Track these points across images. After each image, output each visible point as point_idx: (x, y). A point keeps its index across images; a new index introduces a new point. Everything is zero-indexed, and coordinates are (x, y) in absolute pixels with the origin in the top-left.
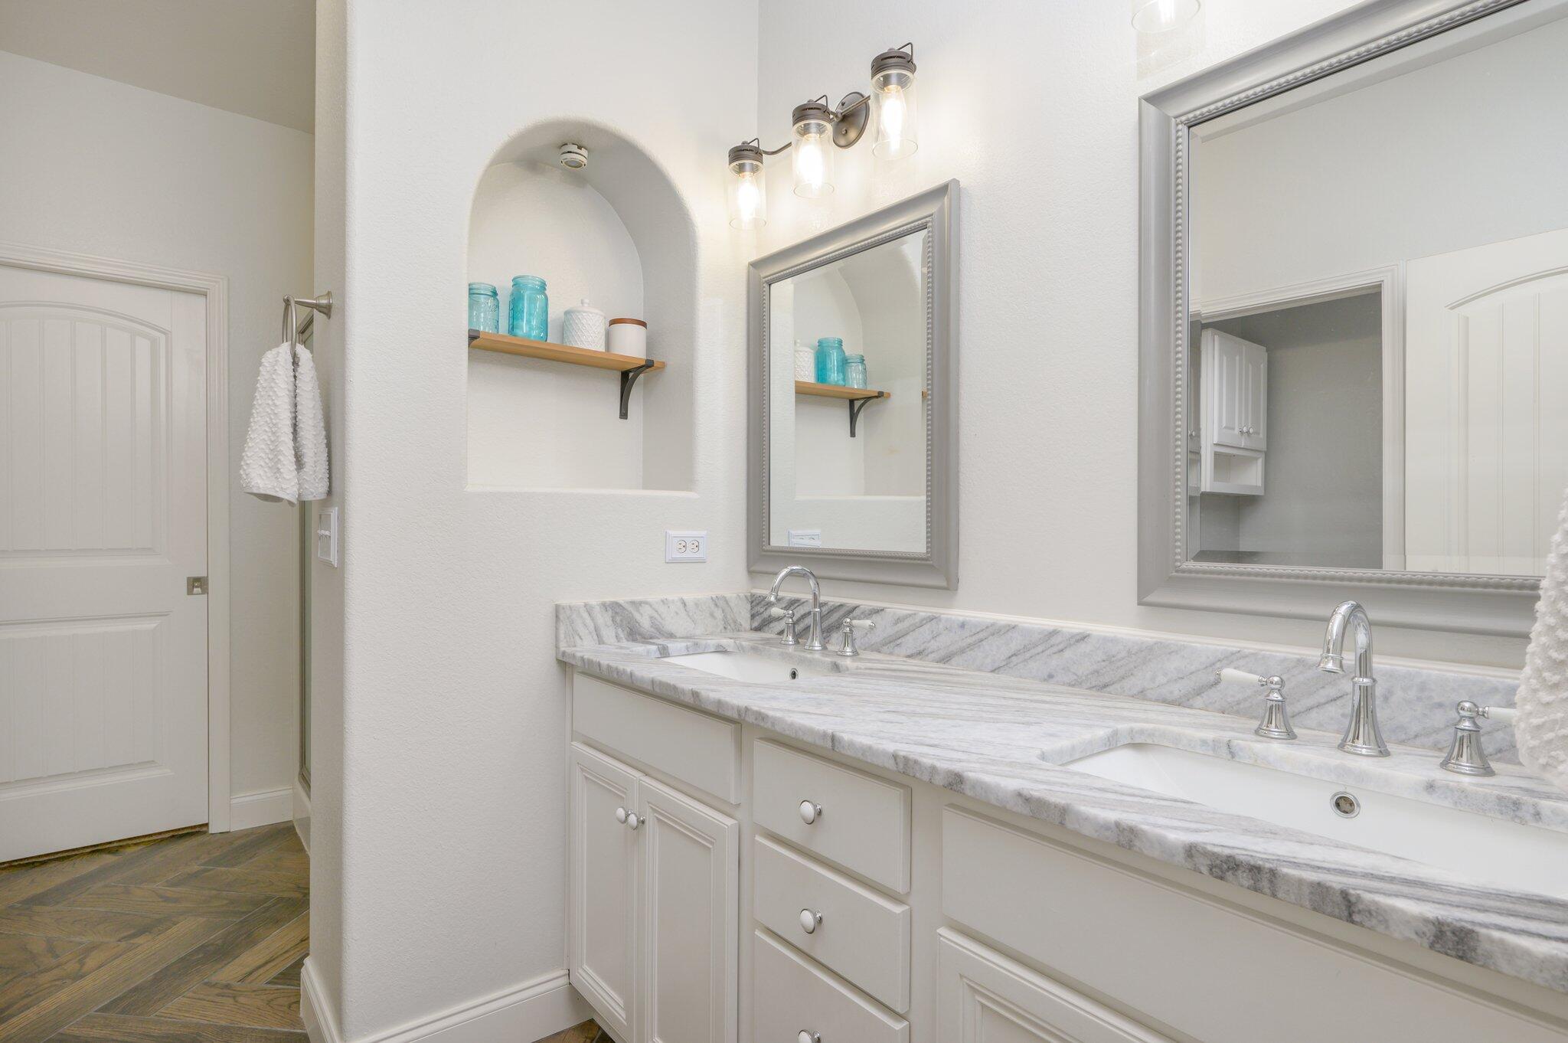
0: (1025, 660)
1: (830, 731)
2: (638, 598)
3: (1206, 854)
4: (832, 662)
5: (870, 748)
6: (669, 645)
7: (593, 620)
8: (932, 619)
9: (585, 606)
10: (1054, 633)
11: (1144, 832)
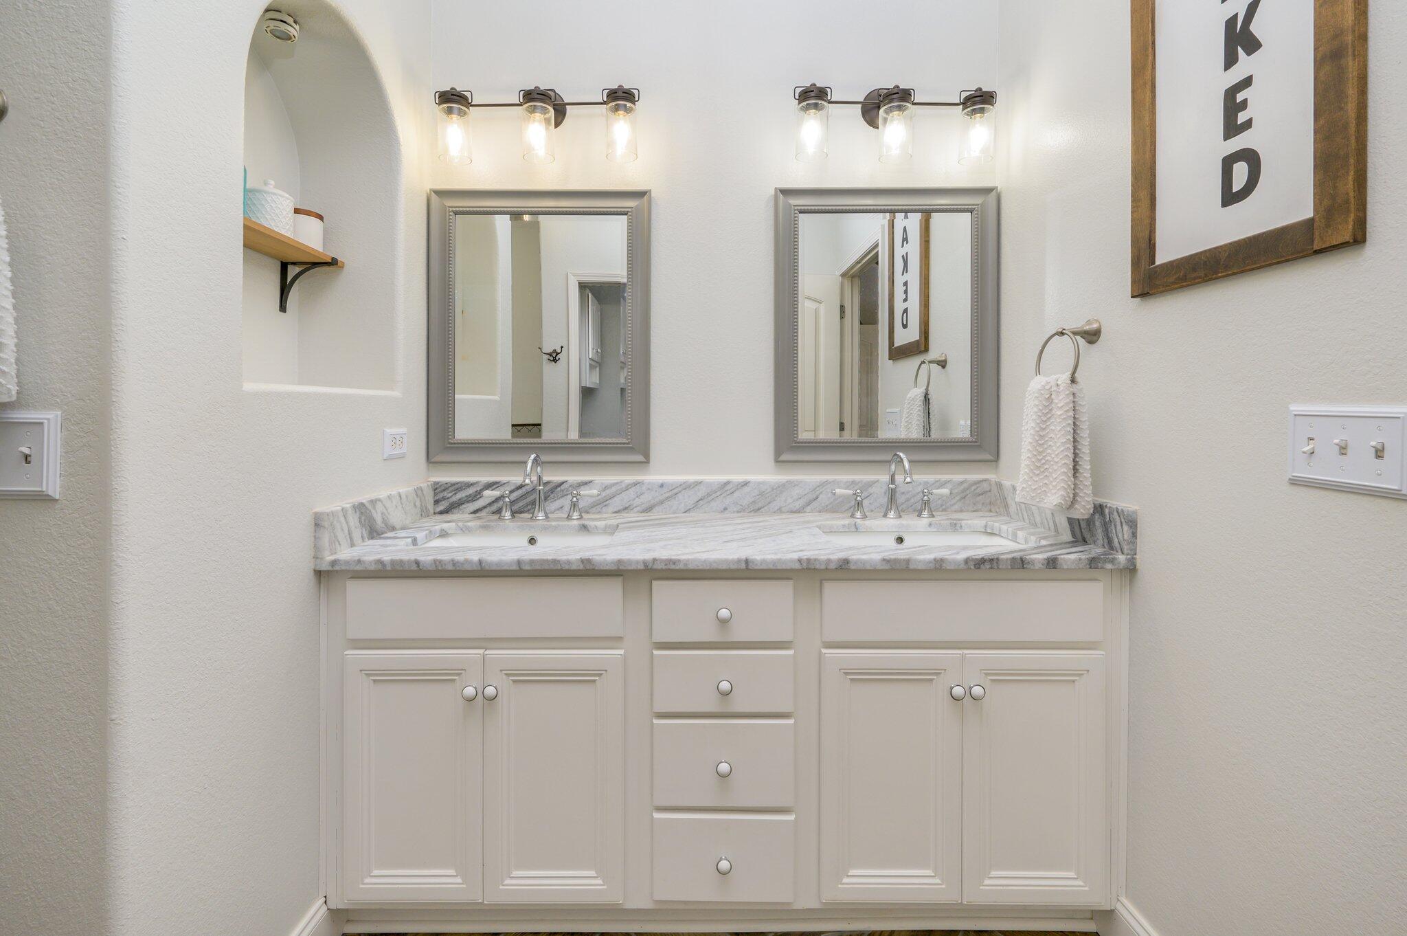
0: (709, 502)
1: (744, 557)
2: (373, 496)
3: (973, 560)
4: (580, 525)
5: (780, 560)
6: (417, 536)
7: (347, 523)
8: (635, 484)
9: (343, 509)
10: (728, 483)
11: (947, 559)
